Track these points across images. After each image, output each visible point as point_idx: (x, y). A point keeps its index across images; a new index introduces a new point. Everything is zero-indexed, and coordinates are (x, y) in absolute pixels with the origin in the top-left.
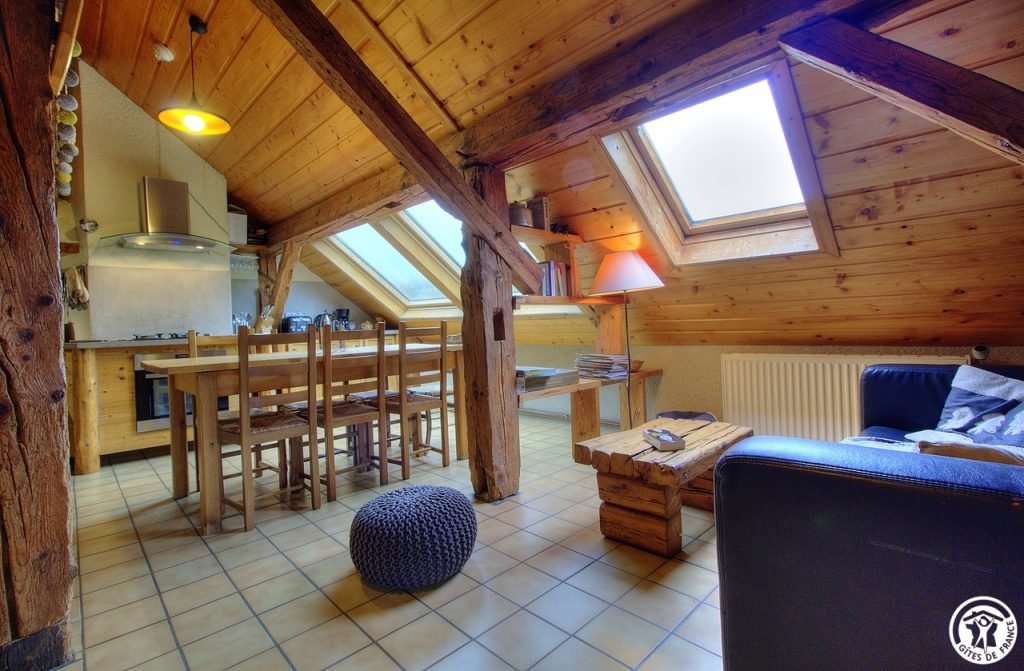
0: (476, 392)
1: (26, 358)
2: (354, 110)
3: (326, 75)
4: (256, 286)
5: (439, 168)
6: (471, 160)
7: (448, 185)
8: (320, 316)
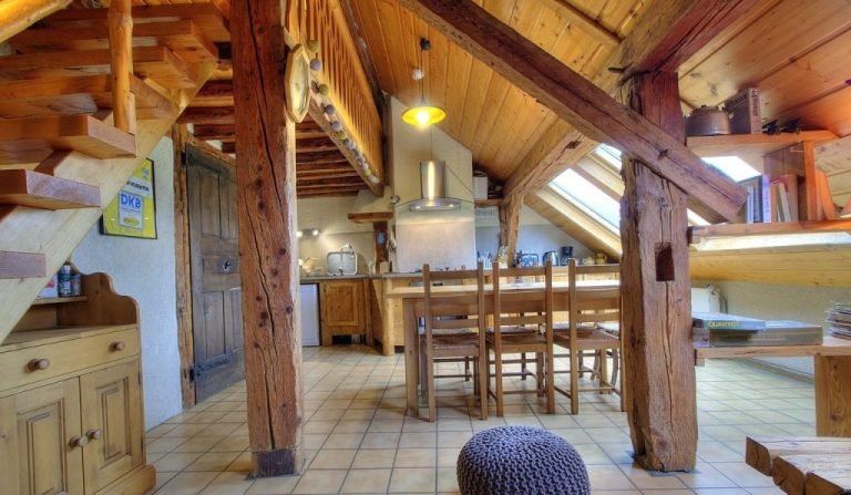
0: (633, 338)
1: (275, 286)
2: (487, 63)
3: (459, 41)
4: (499, 230)
5: (576, 94)
6: (627, 73)
7: (590, 110)
8: (547, 253)
